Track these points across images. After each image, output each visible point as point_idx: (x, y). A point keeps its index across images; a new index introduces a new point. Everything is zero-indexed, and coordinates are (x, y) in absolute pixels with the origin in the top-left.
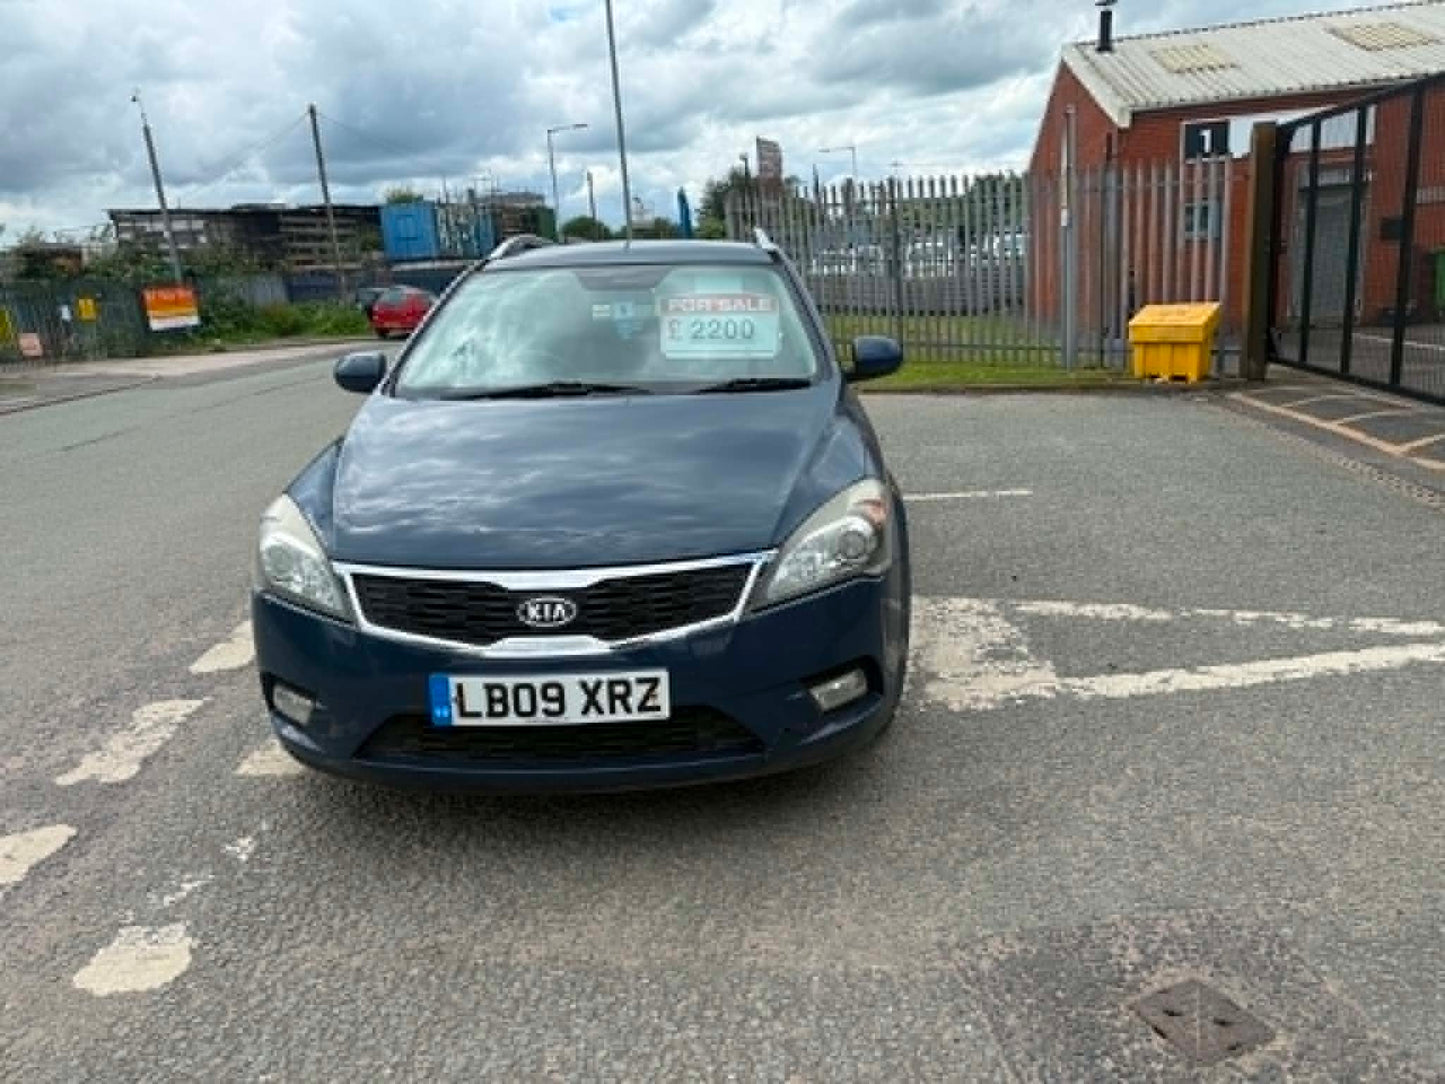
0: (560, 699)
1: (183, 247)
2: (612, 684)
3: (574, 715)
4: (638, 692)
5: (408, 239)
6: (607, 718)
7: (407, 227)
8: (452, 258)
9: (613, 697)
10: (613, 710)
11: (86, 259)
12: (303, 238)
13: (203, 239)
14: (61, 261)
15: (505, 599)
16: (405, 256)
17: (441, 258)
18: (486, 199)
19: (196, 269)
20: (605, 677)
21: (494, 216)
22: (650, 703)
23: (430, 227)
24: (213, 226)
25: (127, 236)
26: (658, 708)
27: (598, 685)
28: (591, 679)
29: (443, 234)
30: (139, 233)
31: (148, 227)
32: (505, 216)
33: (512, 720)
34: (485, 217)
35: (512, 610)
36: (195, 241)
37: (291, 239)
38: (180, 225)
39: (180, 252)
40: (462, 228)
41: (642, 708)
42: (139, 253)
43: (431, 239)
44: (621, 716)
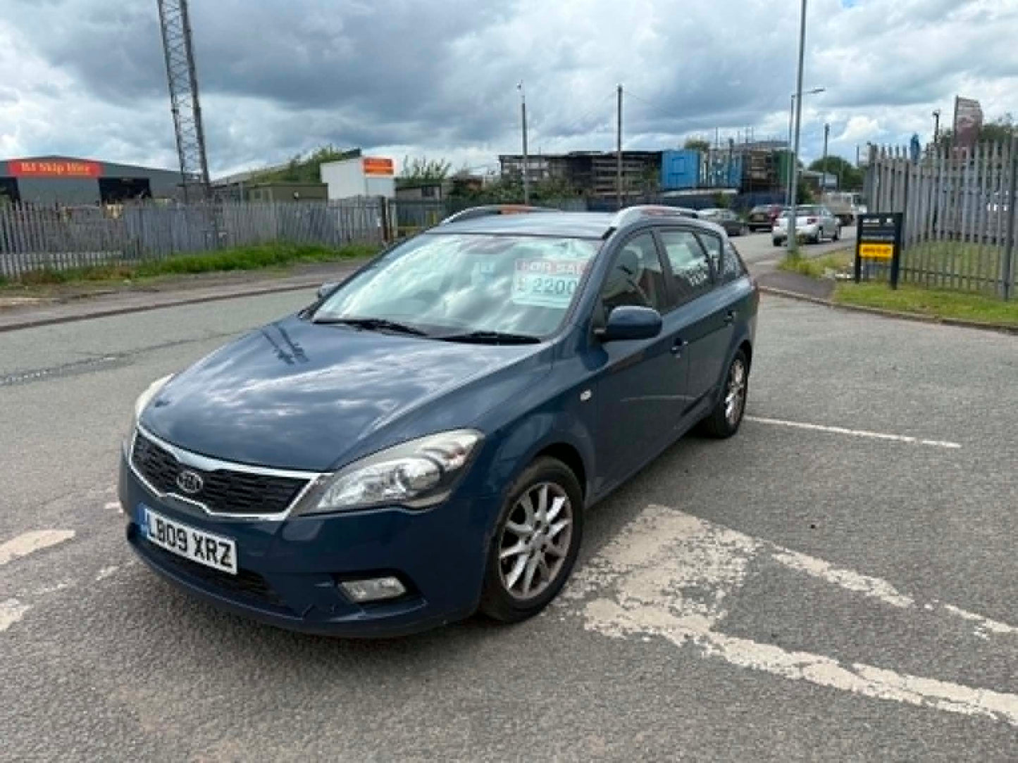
0: (185, 541)
1: (535, 179)
2: (208, 541)
3: (190, 554)
4: (221, 551)
5: (677, 174)
6: (205, 562)
7: (679, 167)
8: (706, 188)
9: (208, 550)
10: (208, 559)
11: (484, 186)
12: (605, 174)
13: (546, 174)
14: (472, 186)
15: (174, 466)
16: (674, 186)
17: (699, 188)
18: (742, 145)
19: (538, 193)
20: (205, 535)
21: (744, 157)
22: (226, 561)
23: (694, 166)
24: (553, 165)
25: (507, 171)
26: (229, 565)
27: (201, 538)
28: (199, 533)
29: (703, 171)
30: (513, 170)
31: (518, 165)
32: (753, 158)
33: (166, 545)
34: (737, 159)
35: (176, 474)
36: (541, 176)
37: (598, 174)
38: (535, 165)
39: (531, 182)
40: (719, 167)
41: (223, 563)
42: (511, 182)
43: (694, 176)
44: (211, 563)
